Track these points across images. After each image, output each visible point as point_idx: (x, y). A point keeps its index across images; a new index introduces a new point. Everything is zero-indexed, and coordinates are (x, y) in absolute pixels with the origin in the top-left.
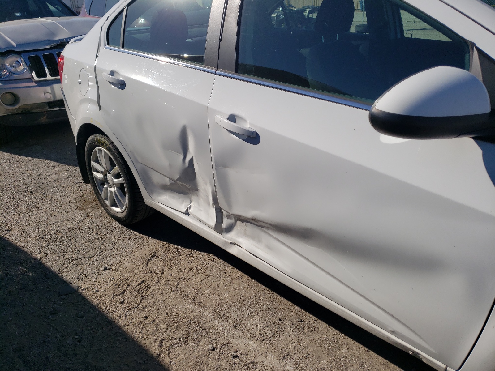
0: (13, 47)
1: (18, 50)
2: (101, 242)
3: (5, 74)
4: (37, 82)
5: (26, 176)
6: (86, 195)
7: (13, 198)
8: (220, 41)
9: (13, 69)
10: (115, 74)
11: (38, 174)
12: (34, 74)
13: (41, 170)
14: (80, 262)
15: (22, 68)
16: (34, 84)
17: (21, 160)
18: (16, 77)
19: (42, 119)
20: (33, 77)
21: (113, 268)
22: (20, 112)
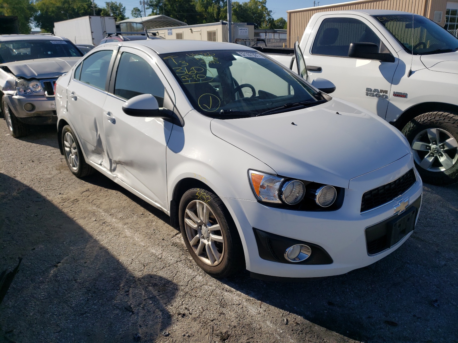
0: (36, 76)
1: (37, 78)
2: (62, 184)
3: (29, 92)
4: (47, 98)
5: (32, 153)
6: (63, 164)
7: (22, 163)
8: (110, 80)
9: (33, 89)
10: (74, 94)
11: (39, 153)
12: (46, 93)
13: (42, 151)
14: (48, 191)
15: (39, 89)
16: (45, 99)
17: (32, 145)
18: (35, 94)
19: (49, 121)
20: (45, 95)
21: (64, 194)
22: (36, 116)
